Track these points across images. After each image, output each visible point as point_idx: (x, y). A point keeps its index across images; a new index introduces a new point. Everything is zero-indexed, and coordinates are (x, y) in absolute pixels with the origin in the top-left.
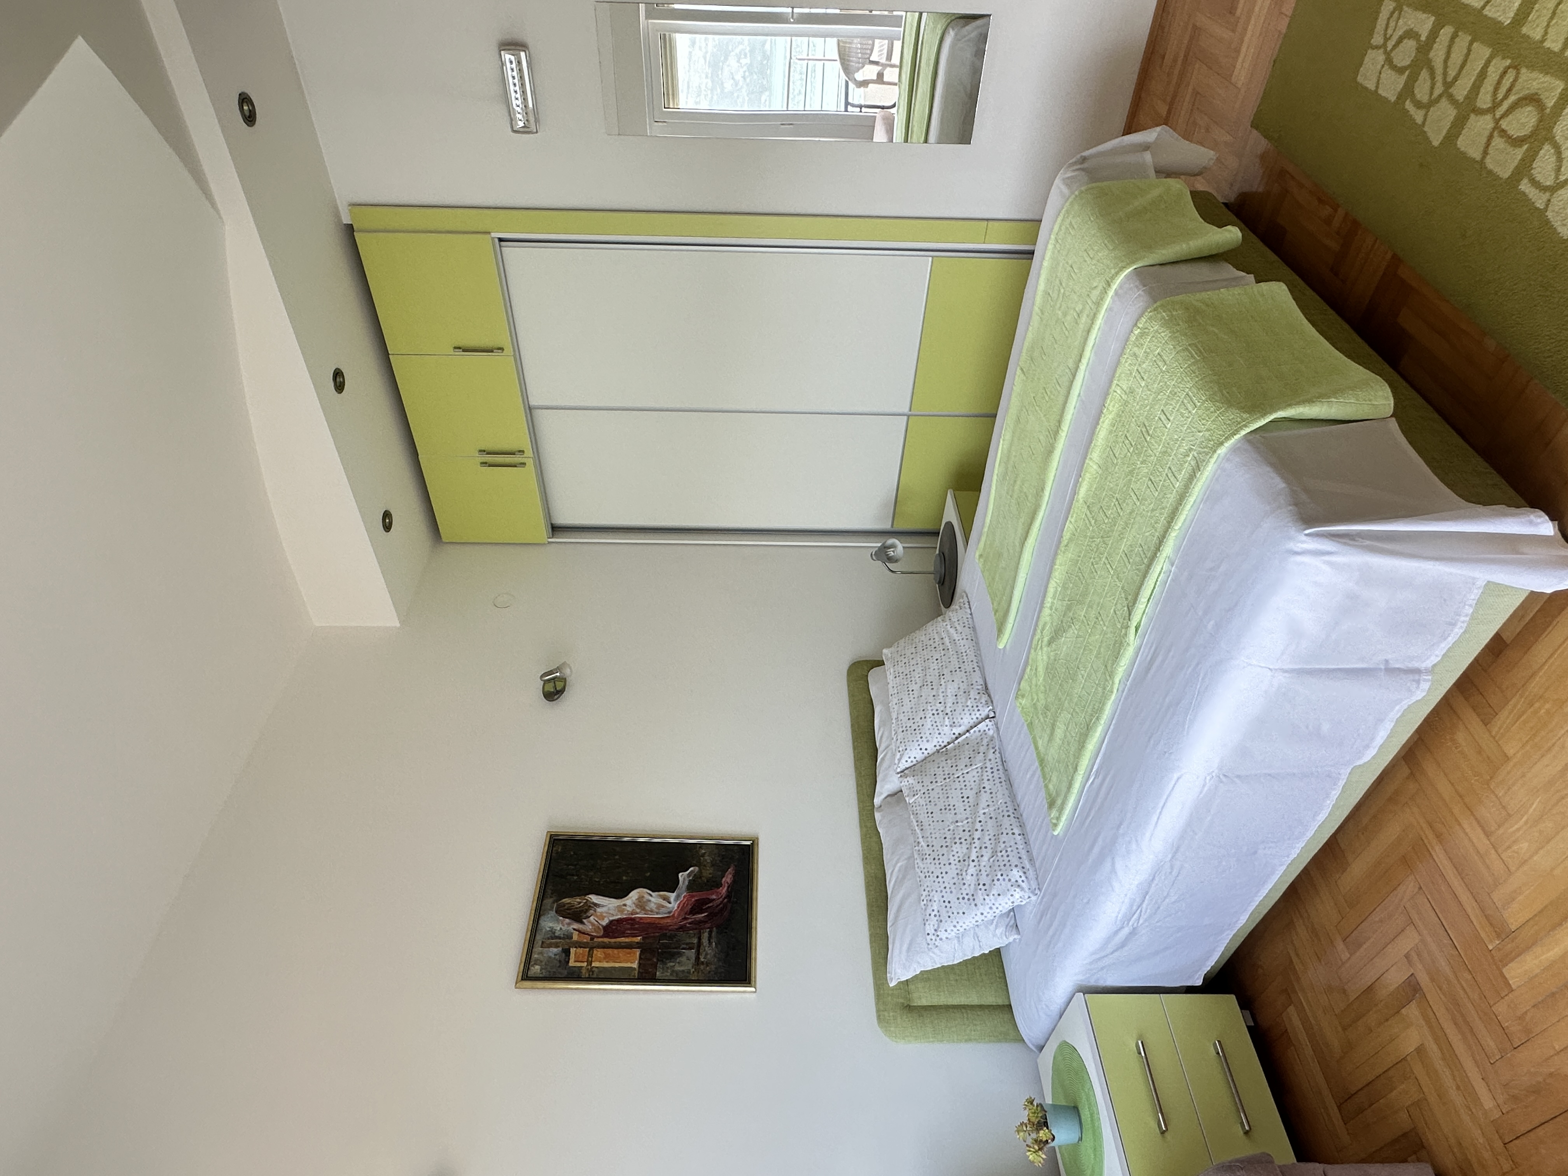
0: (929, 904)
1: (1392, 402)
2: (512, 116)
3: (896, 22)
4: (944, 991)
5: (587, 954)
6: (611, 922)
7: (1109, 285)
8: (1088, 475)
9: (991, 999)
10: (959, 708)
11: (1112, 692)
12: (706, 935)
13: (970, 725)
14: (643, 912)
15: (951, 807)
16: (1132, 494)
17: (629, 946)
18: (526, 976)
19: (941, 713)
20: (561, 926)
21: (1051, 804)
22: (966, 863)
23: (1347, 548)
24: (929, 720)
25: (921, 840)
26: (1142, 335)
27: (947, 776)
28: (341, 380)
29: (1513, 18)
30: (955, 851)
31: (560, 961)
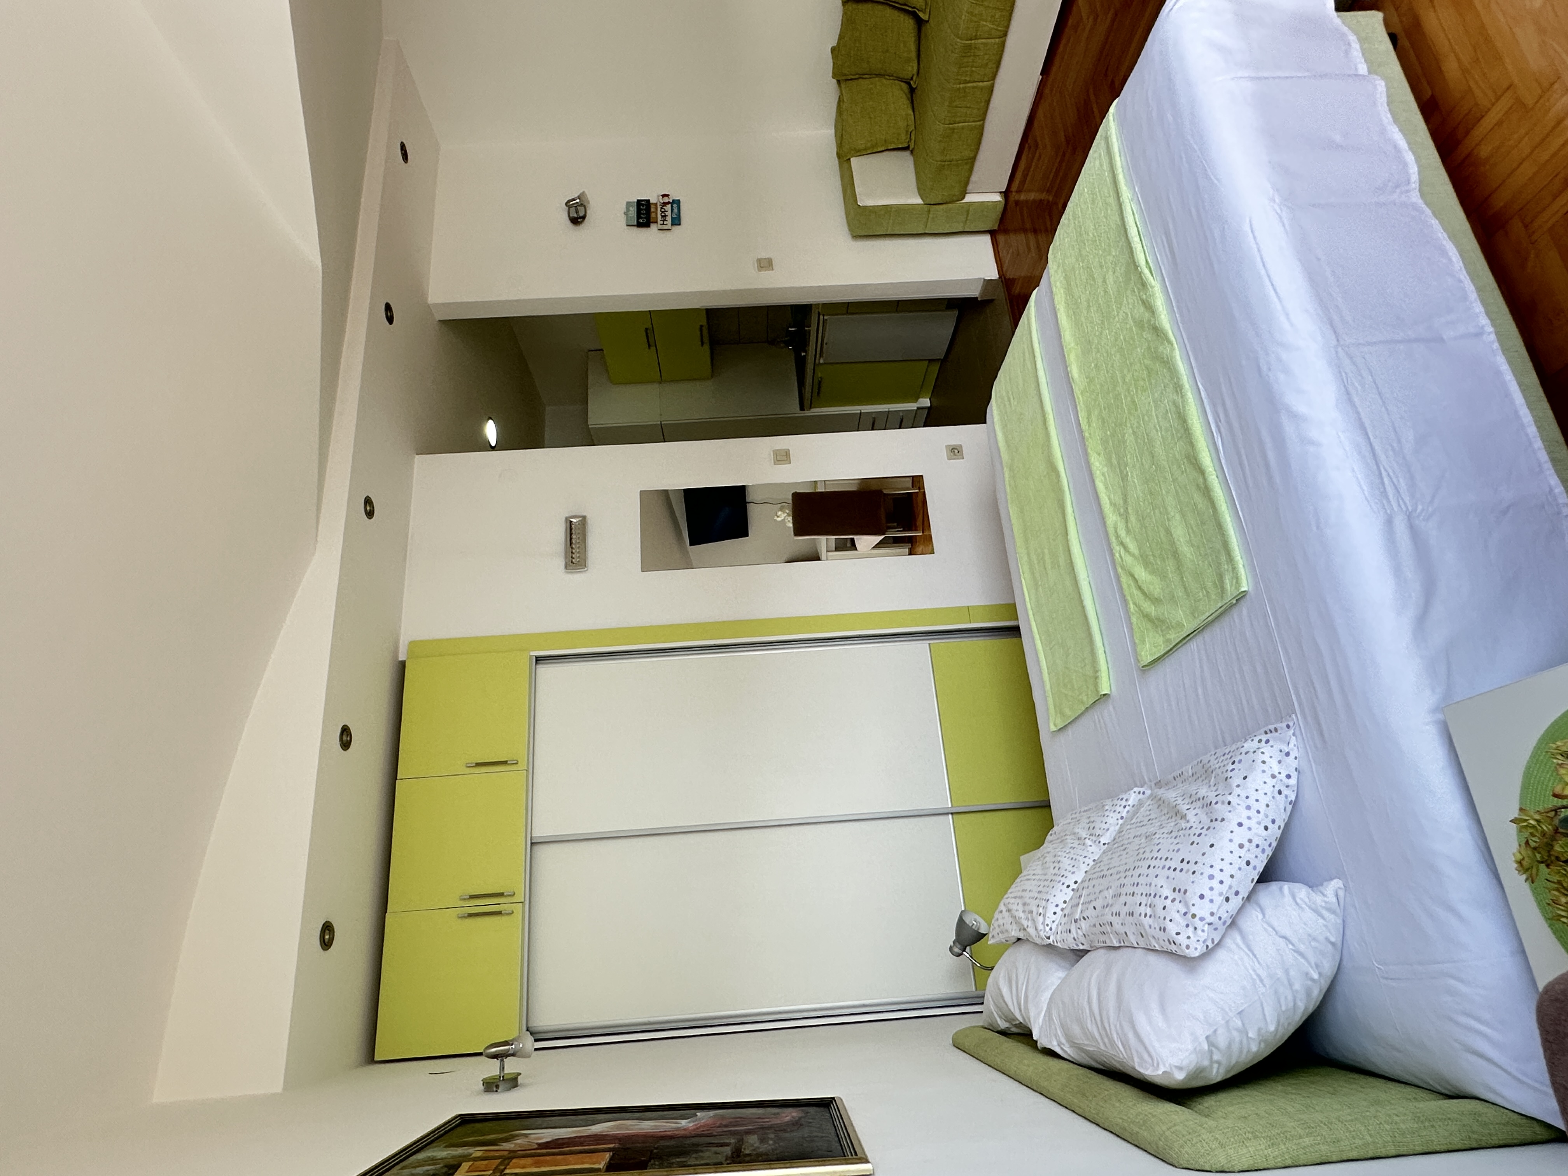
28: (348, 739)
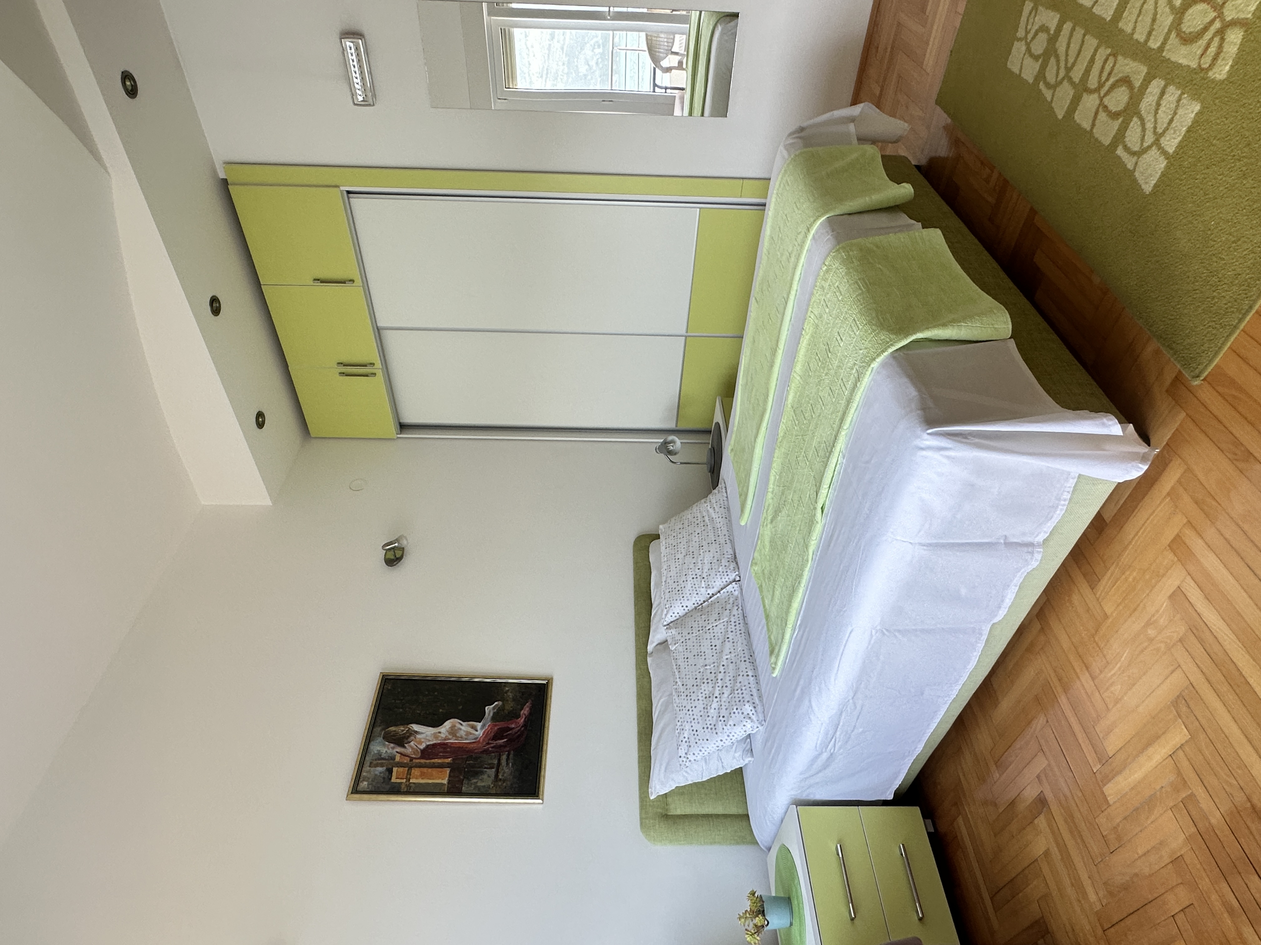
0: (682, 732)
1: (1010, 326)
2: (353, 92)
3: (685, 20)
4: (695, 803)
5: (406, 772)
6: (428, 746)
7: (808, 230)
8: (793, 385)
9: (733, 810)
10: (713, 573)
11: (808, 561)
12: (504, 757)
13: (721, 587)
14: (454, 738)
15: (702, 654)
16: (820, 400)
17: (441, 766)
18: (355, 790)
19: (699, 577)
20: (386, 749)
21: (772, 652)
22: (711, 699)
23: (959, 445)
24: (689, 583)
25: (678, 680)
26: (827, 271)
27: (700, 629)
28: (218, 305)
29: (1113, 15)
30: (703, 689)
31: (384, 778)
